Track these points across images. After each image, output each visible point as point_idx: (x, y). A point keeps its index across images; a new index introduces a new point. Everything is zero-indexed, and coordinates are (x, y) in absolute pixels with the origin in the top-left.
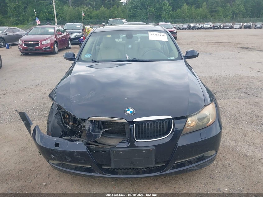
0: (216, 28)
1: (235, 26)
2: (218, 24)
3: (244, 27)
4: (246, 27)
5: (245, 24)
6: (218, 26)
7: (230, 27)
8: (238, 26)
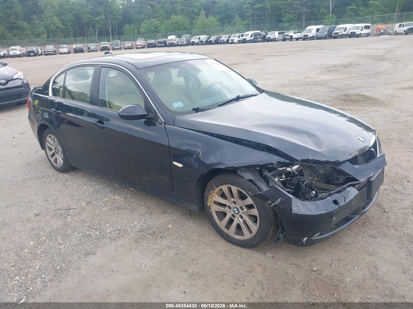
0: (32, 54)
1: (61, 50)
2: (34, 48)
3: (74, 51)
4: (77, 51)
5: (74, 46)
6: (34, 51)
7: (54, 52)
8: (66, 50)
